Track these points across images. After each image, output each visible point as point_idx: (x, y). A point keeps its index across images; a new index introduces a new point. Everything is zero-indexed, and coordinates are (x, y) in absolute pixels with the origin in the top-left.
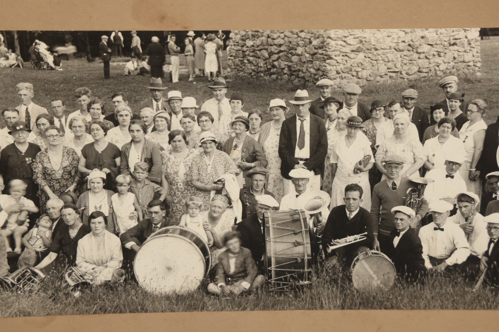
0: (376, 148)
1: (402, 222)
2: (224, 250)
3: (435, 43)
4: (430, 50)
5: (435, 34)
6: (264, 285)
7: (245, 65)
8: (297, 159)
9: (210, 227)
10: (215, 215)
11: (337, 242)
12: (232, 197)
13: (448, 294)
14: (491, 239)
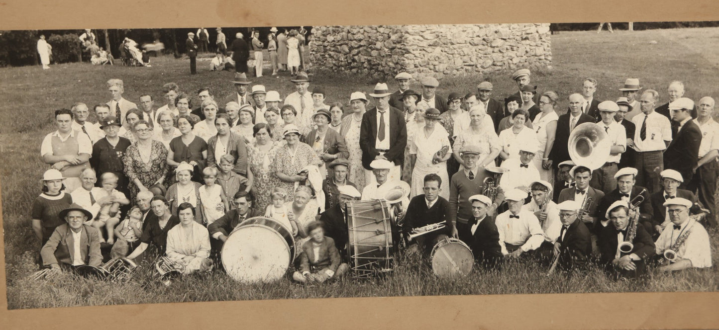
0: (453, 139)
1: (480, 211)
2: (308, 239)
3: (508, 37)
4: (504, 44)
5: (508, 29)
6: (348, 273)
7: (326, 60)
8: (377, 150)
9: (294, 217)
10: (299, 205)
11: (417, 231)
12: (315, 188)
13: (524, 279)
14: (563, 226)
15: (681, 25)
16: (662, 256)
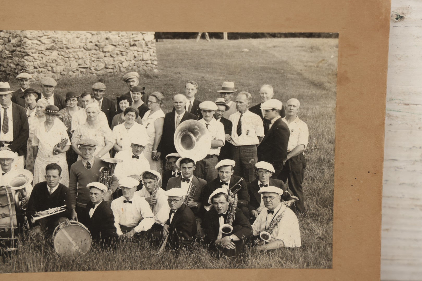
0: (71, 133)
1: (97, 196)
3: (118, 44)
4: (114, 50)
5: (117, 36)
8: (2, 142)
11: (40, 214)
13: (137, 256)
14: (171, 210)
15: (269, 35)
16: (258, 237)
